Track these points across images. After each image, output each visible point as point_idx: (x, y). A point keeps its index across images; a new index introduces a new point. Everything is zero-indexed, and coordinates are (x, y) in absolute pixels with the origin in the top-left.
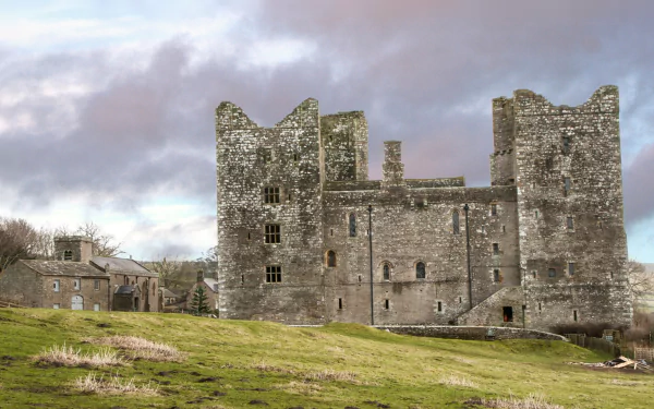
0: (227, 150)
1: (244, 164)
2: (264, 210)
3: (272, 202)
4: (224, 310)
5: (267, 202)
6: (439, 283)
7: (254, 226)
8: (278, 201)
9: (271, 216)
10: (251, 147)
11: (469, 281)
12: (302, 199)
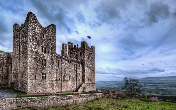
0: (32, 29)
1: (37, 37)
2: (42, 54)
3: (44, 52)
4: (30, 88)
5: (43, 52)
6: (72, 81)
7: (39, 59)
8: (46, 52)
9: (44, 56)
10: (39, 32)
11: (76, 81)
12: (52, 53)
